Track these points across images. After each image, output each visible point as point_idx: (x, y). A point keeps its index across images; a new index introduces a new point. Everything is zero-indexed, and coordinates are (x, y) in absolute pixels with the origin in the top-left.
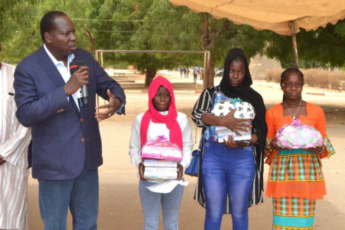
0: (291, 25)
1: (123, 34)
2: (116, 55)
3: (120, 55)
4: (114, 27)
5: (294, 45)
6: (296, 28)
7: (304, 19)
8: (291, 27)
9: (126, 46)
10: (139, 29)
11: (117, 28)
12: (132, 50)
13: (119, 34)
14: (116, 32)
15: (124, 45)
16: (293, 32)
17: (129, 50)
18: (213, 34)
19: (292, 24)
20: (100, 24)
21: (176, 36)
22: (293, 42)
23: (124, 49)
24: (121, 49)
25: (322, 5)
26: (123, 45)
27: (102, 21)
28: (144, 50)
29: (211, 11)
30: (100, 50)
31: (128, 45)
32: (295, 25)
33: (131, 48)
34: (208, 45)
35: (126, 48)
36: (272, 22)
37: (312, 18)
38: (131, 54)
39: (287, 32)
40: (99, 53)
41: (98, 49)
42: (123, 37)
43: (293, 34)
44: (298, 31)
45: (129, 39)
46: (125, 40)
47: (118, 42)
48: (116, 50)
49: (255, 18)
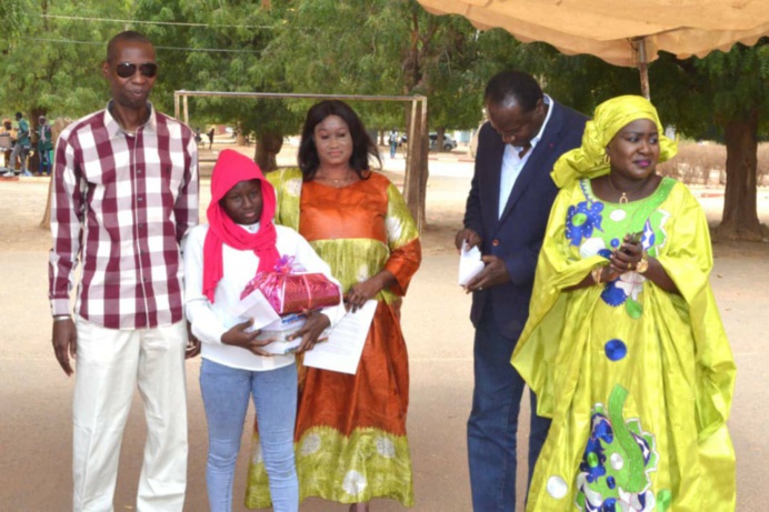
0: (638, 44)
1: (212, 55)
2: (199, 102)
3: (209, 102)
4: (192, 40)
5: (645, 87)
6: (648, 51)
7: (672, 34)
8: (637, 50)
9: (220, 83)
10: (269, 47)
11: (199, 42)
12: (234, 91)
13: (204, 55)
14: (197, 51)
15: (216, 81)
16: (642, 61)
17: (228, 90)
18: (427, 61)
19: (641, 42)
20: (162, 32)
21: (352, 63)
22: (642, 82)
23: (216, 88)
24: (211, 90)
25: (734, 7)
26: (213, 80)
27: (166, 26)
28: (276, 92)
29: (468, 12)
30: (182, 91)
31: (225, 81)
32: (647, 45)
33: (231, 87)
34: (416, 83)
35: (221, 87)
36: (601, 39)
37: (692, 32)
38: (233, 100)
39: (628, 60)
40: (181, 97)
41: (179, 89)
42: (213, 63)
43: (642, 65)
44: (656, 57)
45: (227, 67)
46: (216, 68)
47: (202, 74)
48: (198, 92)
49: (567, 28)
